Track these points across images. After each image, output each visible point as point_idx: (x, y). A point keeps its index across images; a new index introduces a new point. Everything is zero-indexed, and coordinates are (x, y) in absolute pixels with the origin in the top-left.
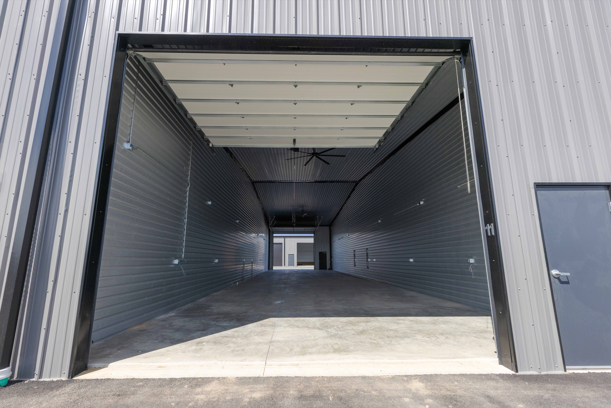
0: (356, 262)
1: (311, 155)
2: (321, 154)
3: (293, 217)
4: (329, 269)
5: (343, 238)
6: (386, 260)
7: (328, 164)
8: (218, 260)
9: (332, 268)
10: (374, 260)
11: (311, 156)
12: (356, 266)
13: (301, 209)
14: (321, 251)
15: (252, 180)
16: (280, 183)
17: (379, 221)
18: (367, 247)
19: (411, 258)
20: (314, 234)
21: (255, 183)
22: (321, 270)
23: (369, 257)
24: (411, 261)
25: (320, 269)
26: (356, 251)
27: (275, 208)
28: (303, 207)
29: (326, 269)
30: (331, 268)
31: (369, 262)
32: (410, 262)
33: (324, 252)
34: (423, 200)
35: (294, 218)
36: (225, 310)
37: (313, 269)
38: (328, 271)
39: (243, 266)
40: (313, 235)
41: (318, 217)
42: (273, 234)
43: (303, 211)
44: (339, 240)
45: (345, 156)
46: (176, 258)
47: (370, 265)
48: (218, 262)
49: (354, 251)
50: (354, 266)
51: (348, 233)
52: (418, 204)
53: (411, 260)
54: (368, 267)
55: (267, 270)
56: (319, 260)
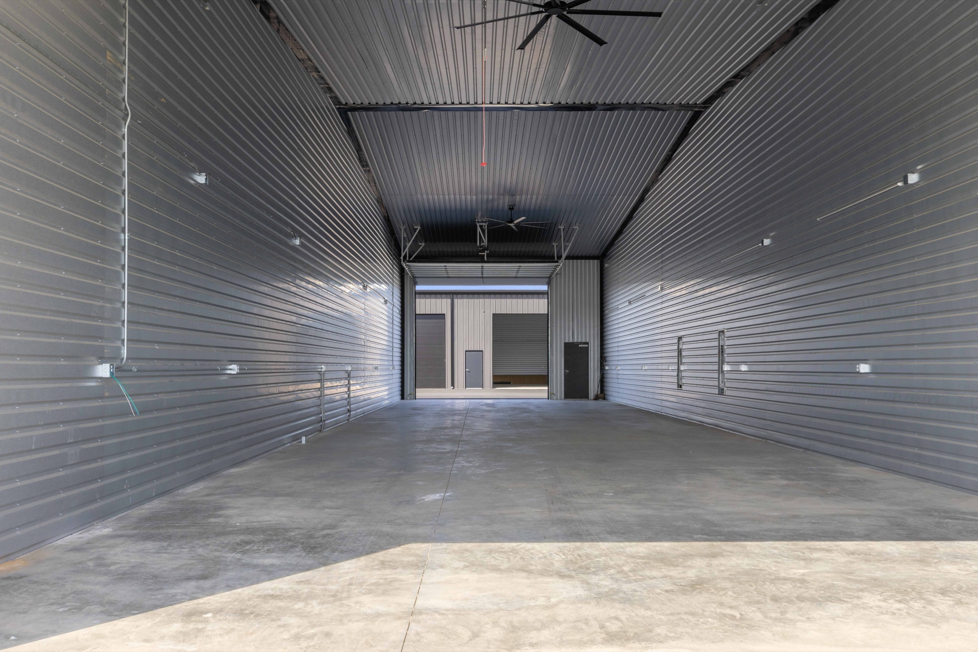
0: (684, 374)
1: (541, 12)
2: (575, 8)
3: (479, 229)
4: (597, 398)
5: (643, 297)
6: (782, 367)
7: (601, 42)
8: (238, 365)
9: (606, 392)
10: (744, 368)
11: (544, 15)
12: (684, 388)
13: (505, 202)
14: (571, 341)
15: (340, 103)
16: (436, 113)
17: (767, 242)
18: (720, 327)
19: (864, 361)
20: (549, 283)
21: (349, 113)
22: (572, 402)
23: (727, 359)
24: (862, 371)
25: (568, 395)
26: (684, 340)
27: (419, 196)
28: (512, 193)
29: (586, 396)
30: (602, 395)
31: (727, 376)
32: (859, 373)
33: (581, 343)
34: (919, 167)
35: (483, 231)
36: (267, 518)
37: (545, 395)
38: (590, 404)
39: (318, 385)
40: (545, 288)
41: (562, 227)
42: (415, 283)
43: (511, 208)
44: (630, 303)
45: (659, 15)
46: (101, 358)
47: (728, 385)
48: (238, 374)
49: (680, 338)
50: (676, 387)
51: (662, 280)
52: (900, 184)
53: (864, 368)
54: (721, 392)
55: (397, 398)
56: (565, 369)
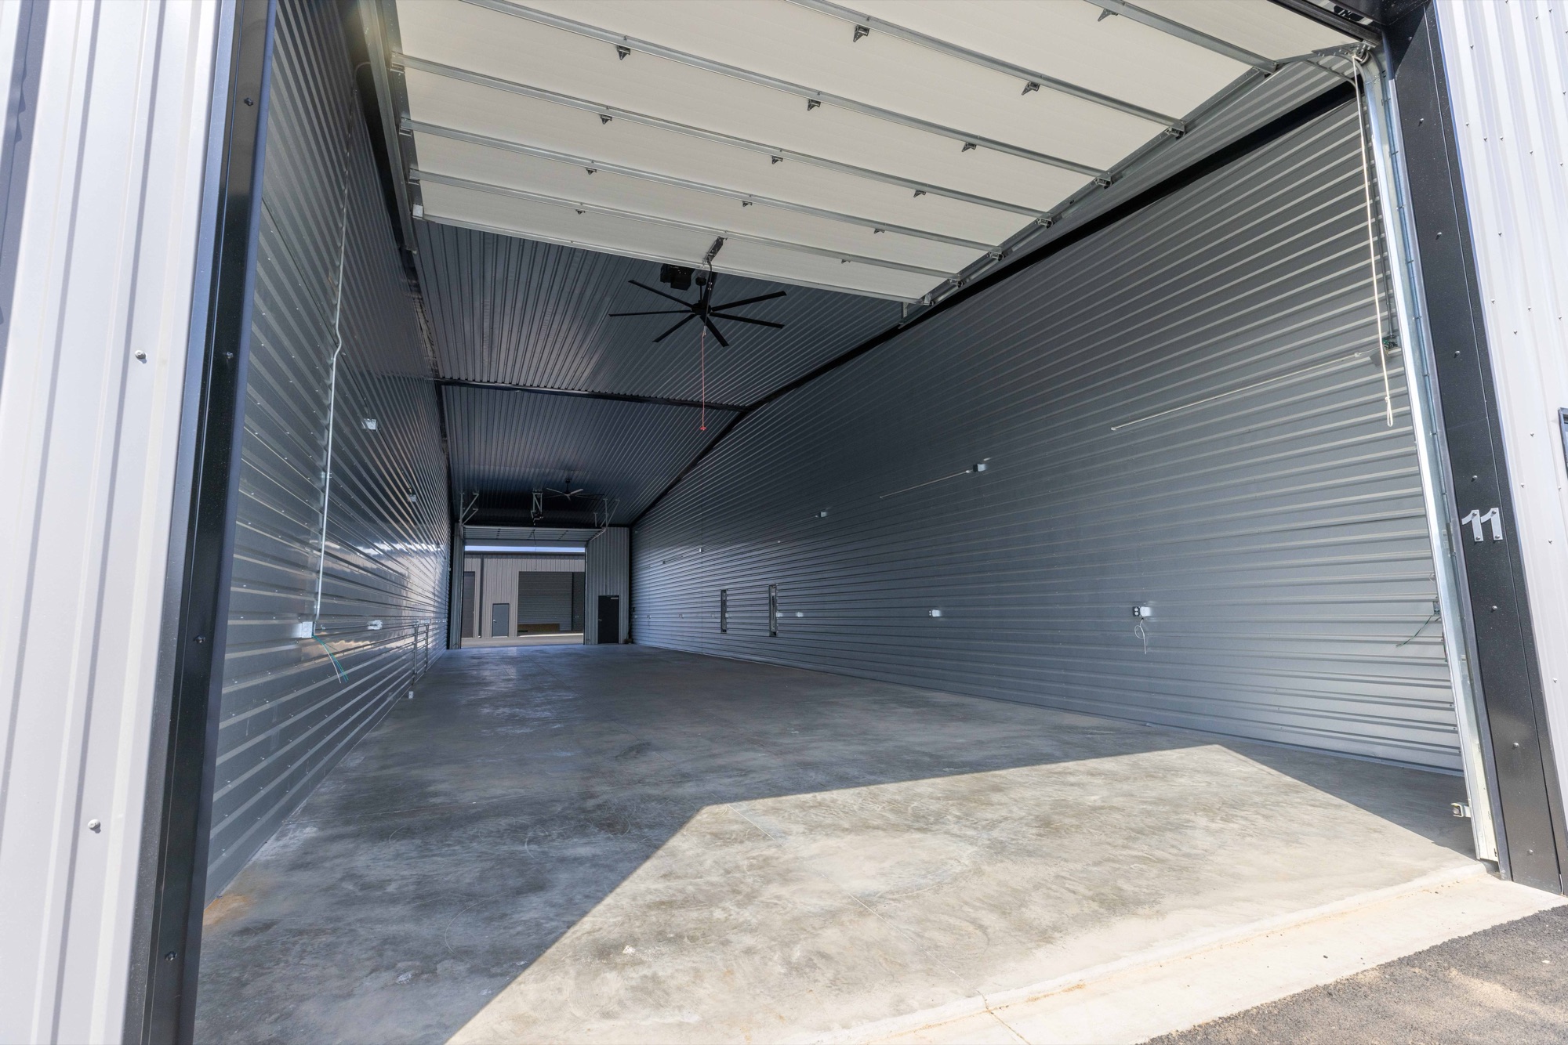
0: (728, 620)
1: (689, 311)
2: (717, 312)
3: (535, 498)
4: (626, 642)
5: (681, 557)
6: (842, 614)
7: (724, 343)
8: (383, 621)
9: (634, 637)
10: (800, 615)
11: (690, 314)
12: (728, 632)
13: (562, 475)
14: (604, 594)
15: (437, 376)
16: (526, 394)
17: (823, 514)
18: (771, 582)
19: (935, 608)
20: (586, 546)
21: (443, 387)
22: (603, 646)
23: (779, 608)
24: (934, 616)
25: (601, 641)
26: (728, 592)
27: (477, 467)
28: (569, 468)
29: (616, 641)
30: (631, 639)
31: (778, 621)
32: (931, 617)
33: (612, 596)
34: (985, 460)
35: (539, 500)
37: (582, 641)
38: (621, 647)
40: (582, 550)
41: (606, 500)
42: (464, 543)
43: (568, 481)
44: (664, 563)
47: (779, 628)
48: (383, 629)
49: (724, 591)
50: (720, 631)
51: (702, 544)
52: (967, 472)
53: (936, 613)
54: (774, 634)
55: (443, 651)
56: (599, 618)
